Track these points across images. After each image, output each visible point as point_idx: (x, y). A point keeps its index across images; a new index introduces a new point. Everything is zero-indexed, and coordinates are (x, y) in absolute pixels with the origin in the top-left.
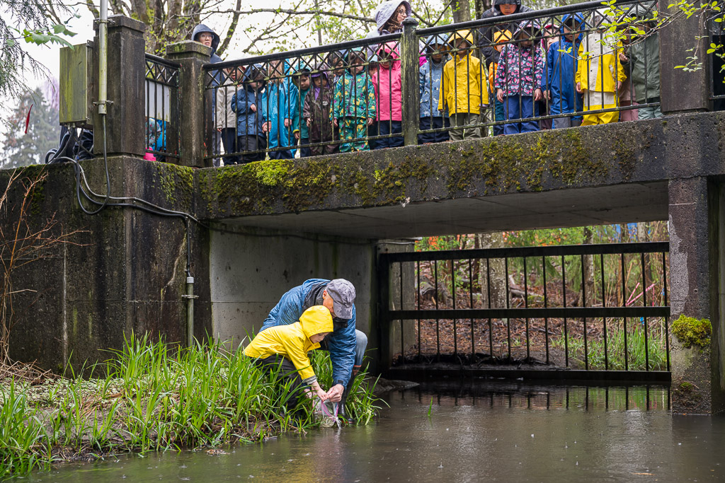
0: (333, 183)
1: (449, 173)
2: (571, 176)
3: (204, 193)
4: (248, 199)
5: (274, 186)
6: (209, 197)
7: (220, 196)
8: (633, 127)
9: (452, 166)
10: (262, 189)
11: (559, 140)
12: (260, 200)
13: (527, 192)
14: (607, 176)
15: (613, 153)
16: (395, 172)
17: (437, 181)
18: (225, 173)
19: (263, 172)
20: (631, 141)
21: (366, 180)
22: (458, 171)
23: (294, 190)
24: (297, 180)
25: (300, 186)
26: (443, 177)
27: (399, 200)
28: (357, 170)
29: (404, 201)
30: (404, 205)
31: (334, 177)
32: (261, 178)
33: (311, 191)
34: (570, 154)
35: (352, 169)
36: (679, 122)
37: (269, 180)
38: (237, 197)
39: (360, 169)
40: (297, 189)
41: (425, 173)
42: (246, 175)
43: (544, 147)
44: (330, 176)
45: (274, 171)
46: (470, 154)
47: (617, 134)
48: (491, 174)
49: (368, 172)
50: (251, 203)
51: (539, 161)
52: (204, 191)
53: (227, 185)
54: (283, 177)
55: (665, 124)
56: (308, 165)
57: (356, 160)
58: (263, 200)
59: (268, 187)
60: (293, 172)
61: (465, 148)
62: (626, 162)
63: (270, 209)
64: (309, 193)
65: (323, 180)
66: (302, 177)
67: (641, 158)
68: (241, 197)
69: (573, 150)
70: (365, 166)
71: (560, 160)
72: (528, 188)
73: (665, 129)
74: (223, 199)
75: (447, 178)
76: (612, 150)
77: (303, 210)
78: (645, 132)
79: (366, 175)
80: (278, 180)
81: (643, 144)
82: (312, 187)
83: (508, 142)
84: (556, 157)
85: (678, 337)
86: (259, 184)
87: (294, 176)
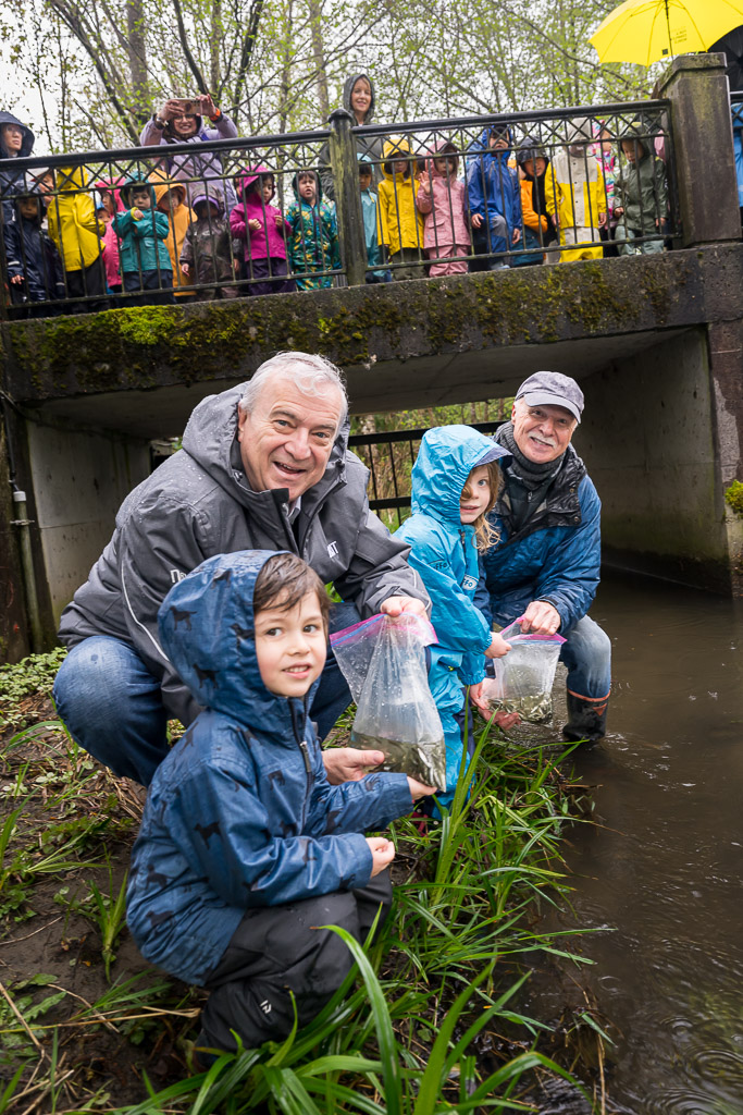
0: (253, 338)
1: (430, 320)
2: (594, 321)
3: (22, 360)
4: (107, 367)
5: (152, 346)
6: (34, 365)
7: (55, 364)
8: (664, 260)
9: (434, 310)
10: (131, 350)
11: (575, 275)
12: (129, 366)
13: (538, 343)
14: (637, 321)
15: (643, 292)
16: (350, 320)
17: (413, 331)
18: (61, 327)
19: (131, 324)
20: (663, 276)
21: (307, 333)
22: (443, 318)
23: (188, 350)
24: (193, 335)
25: (197, 343)
26: (422, 326)
27: (359, 359)
28: (291, 319)
29: (368, 360)
30: (368, 365)
31: (253, 330)
32: (130, 333)
33: (217, 351)
34: (590, 293)
35: (283, 317)
36: (716, 254)
37: (146, 336)
38: (87, 364)
39: (295, 317)
40: (192, 348)
41: (393, 321)
42: (101, 330)
43: (557, 284)
44: (247, 328)
45: (153, 322)
46: (459, 294)
47: (646, 268)
48: (491, 321)
49: (308, 321)
50: (113, 373)
51: (551, 303)
52: (23, 356)
53: (65, 345)
54: (167, 331)
55: (700, 256)
56: (209, 312)
57: (287, 305)
58: (136, 366)
59: (142, 347)
60: (184, 323)
61: (450, 286)
62: (659, 302)
63: (148, 380)
64: (214, 354)
65: (237, 335)
66: (200, 330)
67: (676, 297)
68: (94, 362)
69: (593, 288)
70: (302, 313)
71: (578, 301)
72: (539, 337)
73: (701, 262)
74: (59, 367)
75: (427, 326)
76: (641, 287)
77: (206, 378)
78: (678, 266)
79: (305, 325)
80: (161, 337)
81: (677, 280)
82: (218, 344)
83: (509, 279)
84: (573, 298)
85: (733, 507)
86: (125, 343)
87: (187, 328)
